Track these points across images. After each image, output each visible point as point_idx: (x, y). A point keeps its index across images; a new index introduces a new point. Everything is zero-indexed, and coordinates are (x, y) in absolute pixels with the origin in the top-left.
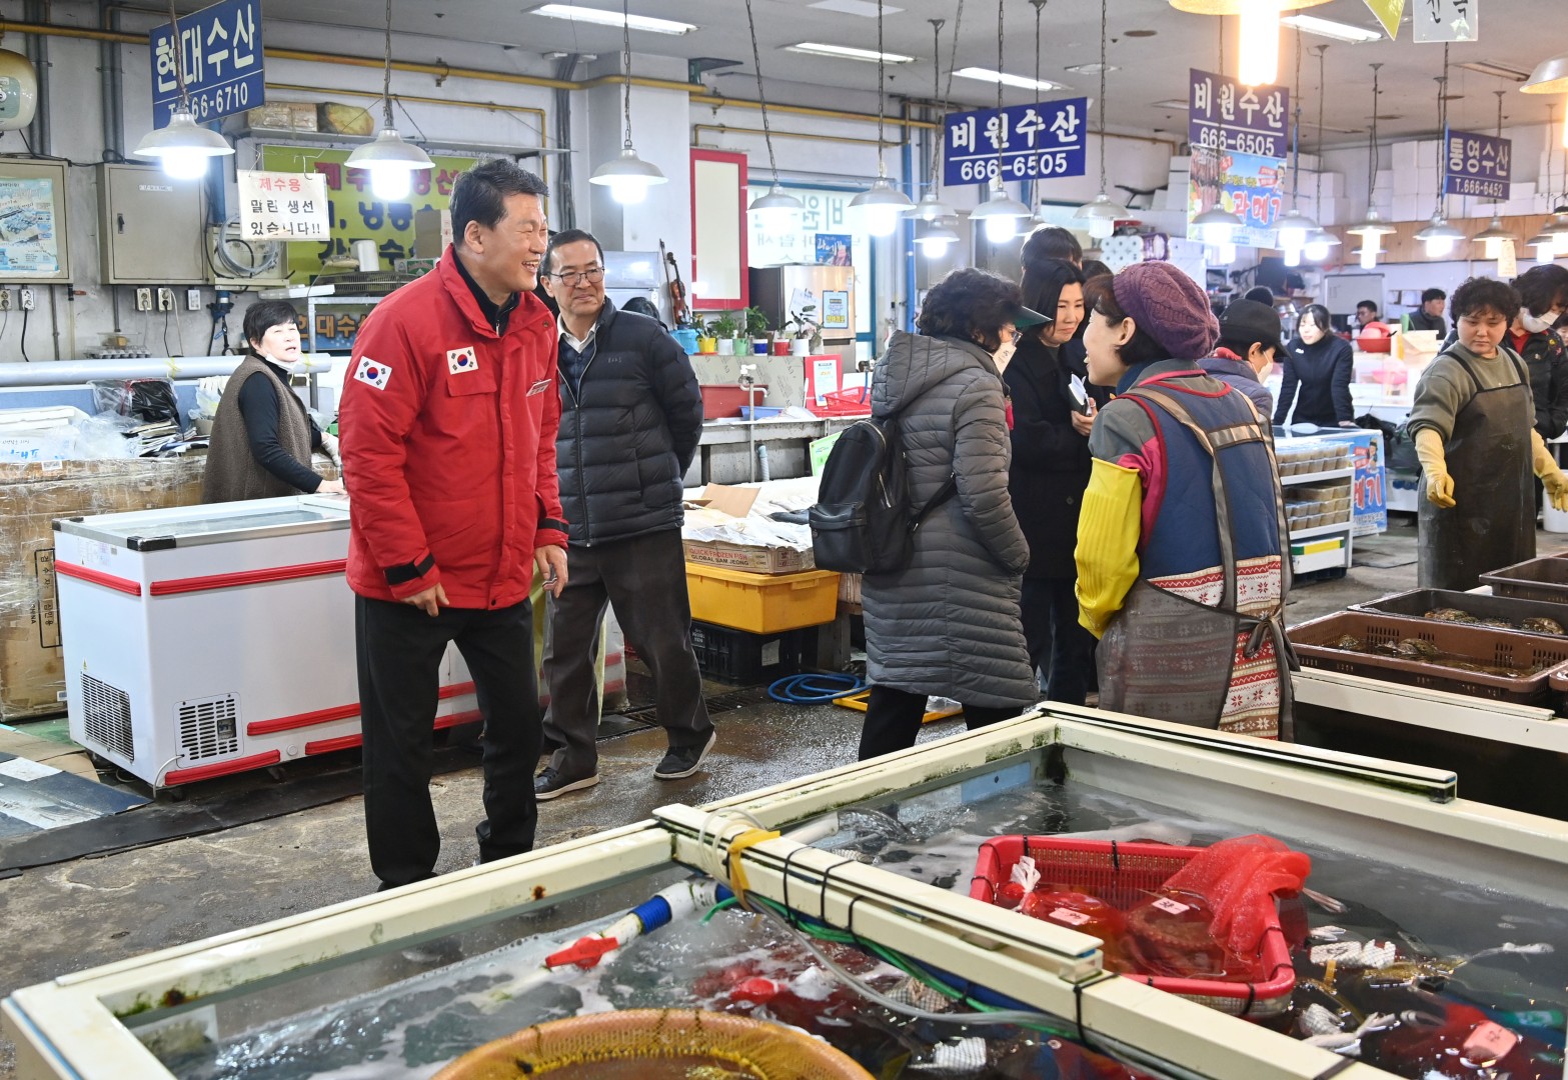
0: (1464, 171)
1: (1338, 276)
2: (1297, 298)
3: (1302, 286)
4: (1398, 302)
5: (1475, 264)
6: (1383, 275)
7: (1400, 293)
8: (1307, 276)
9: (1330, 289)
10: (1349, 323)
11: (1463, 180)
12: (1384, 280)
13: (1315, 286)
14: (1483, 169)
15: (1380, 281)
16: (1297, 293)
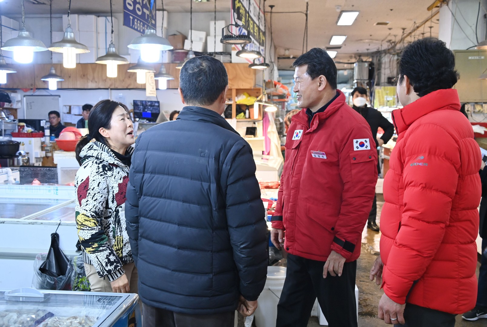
0: (134, 11)
1: (32, 95)
2: (6, 109)
3: (10, 102)
4: (69, 113)
5: (113, 91)
6: (59, 96)
7: (70, 107)
8: (12, 95)
9: (27, 104)
10: (42, 125)
11: (134, 18)
12: (60, 98)
13: (18, 102)
14: (144, 13)
15: (58, 100)
16: (6, 105)
